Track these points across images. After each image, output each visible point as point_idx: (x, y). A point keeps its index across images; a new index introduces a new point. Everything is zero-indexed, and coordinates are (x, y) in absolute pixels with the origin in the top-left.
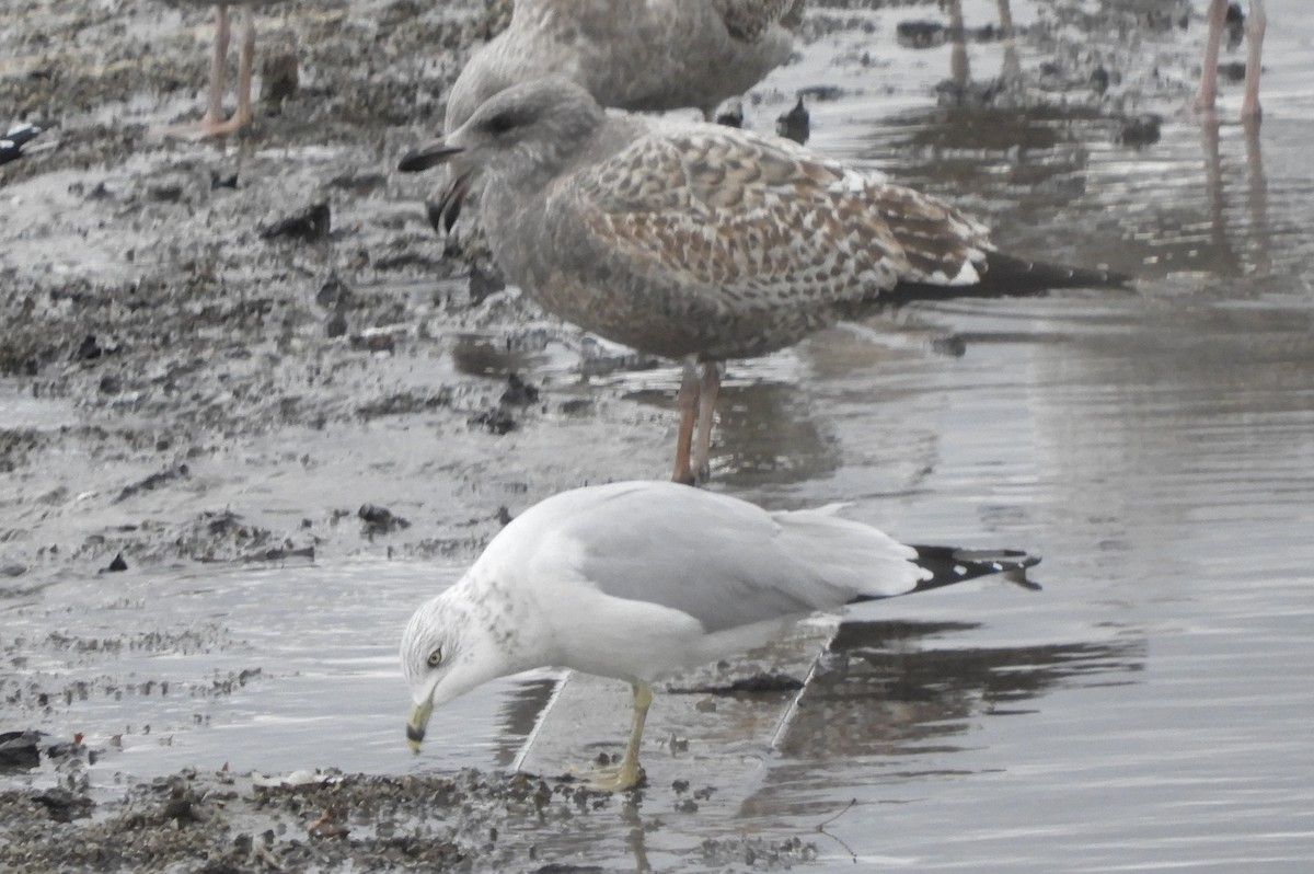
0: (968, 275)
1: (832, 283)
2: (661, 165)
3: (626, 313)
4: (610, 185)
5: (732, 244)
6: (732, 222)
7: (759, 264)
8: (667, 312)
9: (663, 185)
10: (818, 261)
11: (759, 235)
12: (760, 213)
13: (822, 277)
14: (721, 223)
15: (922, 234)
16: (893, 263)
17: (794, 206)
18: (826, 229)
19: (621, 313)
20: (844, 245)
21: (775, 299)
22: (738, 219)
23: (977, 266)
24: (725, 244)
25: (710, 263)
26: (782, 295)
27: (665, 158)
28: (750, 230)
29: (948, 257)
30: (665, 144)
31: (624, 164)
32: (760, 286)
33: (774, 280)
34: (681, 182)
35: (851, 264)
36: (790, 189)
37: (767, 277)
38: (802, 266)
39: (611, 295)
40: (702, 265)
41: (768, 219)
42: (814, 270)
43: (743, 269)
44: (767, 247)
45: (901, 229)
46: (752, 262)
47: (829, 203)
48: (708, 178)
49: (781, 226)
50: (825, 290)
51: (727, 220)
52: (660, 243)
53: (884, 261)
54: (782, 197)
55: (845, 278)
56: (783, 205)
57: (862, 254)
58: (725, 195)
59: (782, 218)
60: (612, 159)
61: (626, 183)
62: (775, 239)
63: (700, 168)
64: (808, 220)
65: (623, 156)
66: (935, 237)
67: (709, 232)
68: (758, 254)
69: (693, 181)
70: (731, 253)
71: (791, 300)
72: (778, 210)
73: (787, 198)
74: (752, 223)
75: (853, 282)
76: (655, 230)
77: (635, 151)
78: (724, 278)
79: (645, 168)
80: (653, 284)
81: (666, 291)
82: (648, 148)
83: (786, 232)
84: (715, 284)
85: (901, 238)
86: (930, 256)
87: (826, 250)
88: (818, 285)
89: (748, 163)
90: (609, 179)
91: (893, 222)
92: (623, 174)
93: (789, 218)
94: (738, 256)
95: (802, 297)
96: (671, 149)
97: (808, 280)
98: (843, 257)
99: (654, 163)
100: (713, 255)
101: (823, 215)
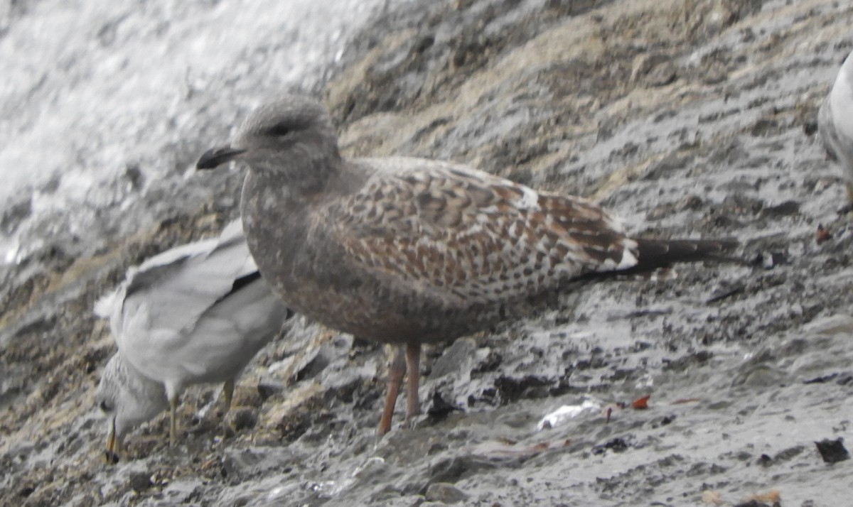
0: (629, 260)
1: (535, 276)
2: (397, 197)
3: (371, 314)
4: (361, 214)
5: (460, 254)
6: (458, 237)
7: (480, 269)
8: (405, 312)
9: (401, 213)
10: (524, 260)
11: (478, 245)
12: (476, 228)
13: (528, 272)
14: (449, 238)
15: (588, 232)
16: (576, 256)
17: (501, 221)
18: (525, 236)
19: (367, 315)
20: (540, 246)
21: (493, 296)
22: (462, 234)
23: (632, 252)
24: (454, 255)
25: (444, 270)
26: (497, 291)
27: (399, 191)
28: (472, 242)
29: (611, 248)
30: (396, 180)
31: (368, 198)
32: (482, 287)
33: (491, 280)
34: (413, 211)
35: (547, 260)
36: (492, 209)
37: (486, 278)
38: (514, 265)
39: (361, 301)
40: (437, 273)
41: (483, 233)
42: (522, 268)
43: (468, 273)
44: (486, 254)
45: (573, 230)
46: (475, 266)
47: (520, 217)
48: (434, 206)
49: (494, 236)
50: (530, 282)
51: (454, 236)
52: (404, 257)
53: (570, 255)
54: (489, 215)
55: (544, 271)
56: (491, 222)
57: (553, 251)
58: (448, 218)
59: (493, 230)
60: (357, 194)
61: (373, 213)
62: (491, 247)
63: (426, 198)
64: (512, 230)
65: (364, 191)
66: (598, 233)
67: (441, 247)
68: (479, 260)
69: (422, 208)
70: (459, 262)
71: (504, 295)
72: (489, 226)
73: (493, 216)
74: (473, 236)
75: (551, 273)
76: (400, 247)
77: (373, 186)
78: (454, 282)
79: (386, 200)
80: (396, 292)
81: (405, 297)
82: (384, 184)
83: (498, 241)
84: (447, 288)
85: (577, 237)
86: (599, 248)
87: (528, 251)
88: (524, 279)
89: (460, 192)
90: (358, 209)
91: (566, 225)
92: (369, 205)
93: (499, 230)
94: (465, 263)
95: (512, 292)
96: (402, 184)
97: (517, 276)
98: (541, 256)
99: (391, 195)
100: (446, 264)
101: (521, 225)
